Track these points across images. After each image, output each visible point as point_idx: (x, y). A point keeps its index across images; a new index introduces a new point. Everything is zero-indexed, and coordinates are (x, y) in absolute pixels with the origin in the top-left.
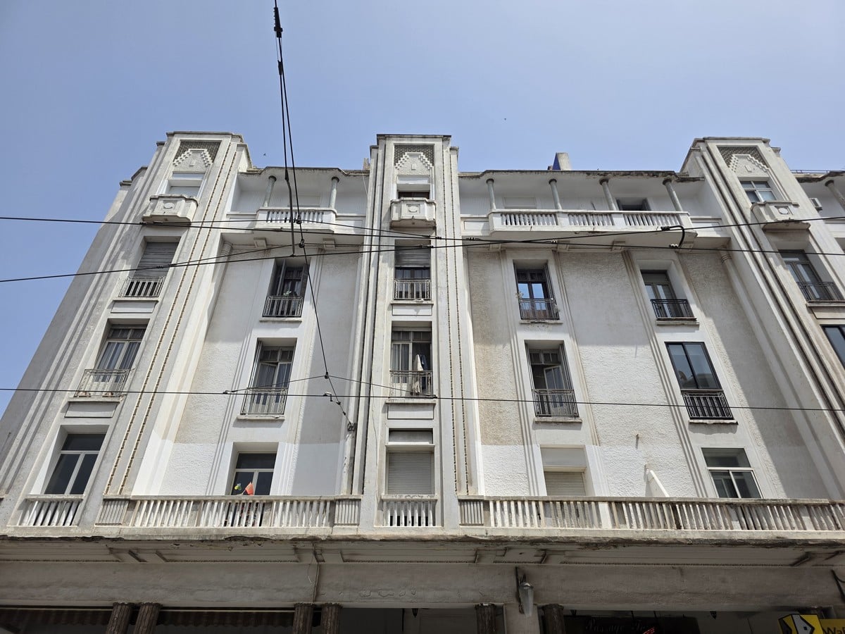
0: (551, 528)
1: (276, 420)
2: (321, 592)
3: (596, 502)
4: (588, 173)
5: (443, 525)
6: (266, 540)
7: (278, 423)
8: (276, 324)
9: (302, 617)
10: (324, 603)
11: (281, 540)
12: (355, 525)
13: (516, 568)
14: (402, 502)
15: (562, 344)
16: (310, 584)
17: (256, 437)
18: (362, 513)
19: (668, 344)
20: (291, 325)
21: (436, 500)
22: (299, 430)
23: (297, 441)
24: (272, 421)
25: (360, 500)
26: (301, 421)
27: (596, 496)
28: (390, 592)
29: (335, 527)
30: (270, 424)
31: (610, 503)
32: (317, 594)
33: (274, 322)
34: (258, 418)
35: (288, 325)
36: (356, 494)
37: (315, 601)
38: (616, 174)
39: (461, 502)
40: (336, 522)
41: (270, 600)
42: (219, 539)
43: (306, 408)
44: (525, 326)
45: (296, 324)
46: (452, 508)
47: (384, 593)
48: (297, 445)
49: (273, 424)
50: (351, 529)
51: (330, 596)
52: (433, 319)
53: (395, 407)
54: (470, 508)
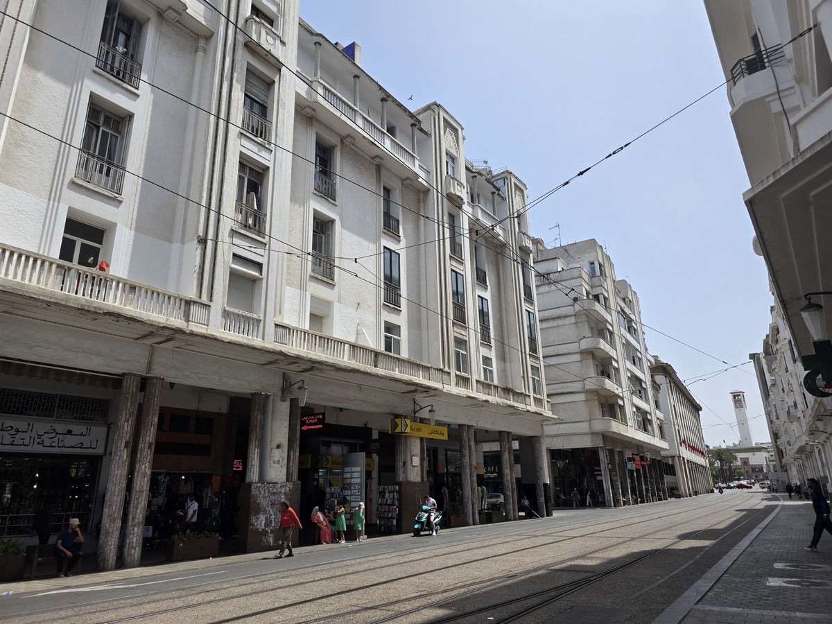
0: (320, 354)
1: (114, 199)
2: (153, 367)
3: (344, 343)
4: (381, 88)
5: (263, 339)
6: (138, 321)
7: (116, 203)
8: (111, 84)
9: (135, 384)
10: (153, 376)
11: (151, 325)
12: (205, 325)
13: (284, 373)
14: (238, 315)
15: (333, 221)
16: (145, 361)
17: (95, 209)
18: (211, 317)
19: (385, 247)
20: (128, 94)
21: (261, 320)
22: (135, 217)
23: (133, 228)
24: (110, 198)
25: (210, 306)
26: (136, 209)
27: (334, 336)
28: (205, 376)
29: (190, 323)
30: (108, 201)
31: (350, 345)
32: (149, 369)
33: (109, 80)
34: (96, 189)
35: (124, 92)
36: (204, 299)
37: (147, 373)
38: (395, 101)
39: (277, 325)
40: (191, 319)
41: (108, 366)
42: (98, 311)
43: (140, 196)
44: (316, 196)
45: (132, 96)
46: (270, 329)
47: (200, 376)
48: (133, 232)
49: (111, 202)
50: (202, 327)
51: (158, 371)
52: (270, 165)
53: (238, 235)
54: (281, 331)
